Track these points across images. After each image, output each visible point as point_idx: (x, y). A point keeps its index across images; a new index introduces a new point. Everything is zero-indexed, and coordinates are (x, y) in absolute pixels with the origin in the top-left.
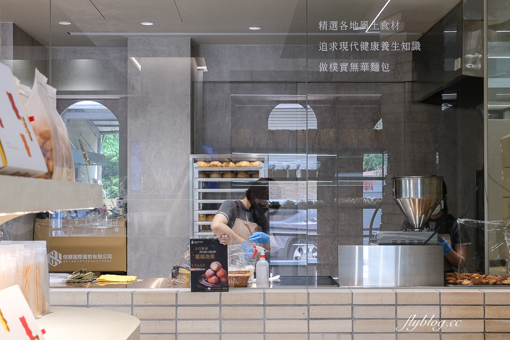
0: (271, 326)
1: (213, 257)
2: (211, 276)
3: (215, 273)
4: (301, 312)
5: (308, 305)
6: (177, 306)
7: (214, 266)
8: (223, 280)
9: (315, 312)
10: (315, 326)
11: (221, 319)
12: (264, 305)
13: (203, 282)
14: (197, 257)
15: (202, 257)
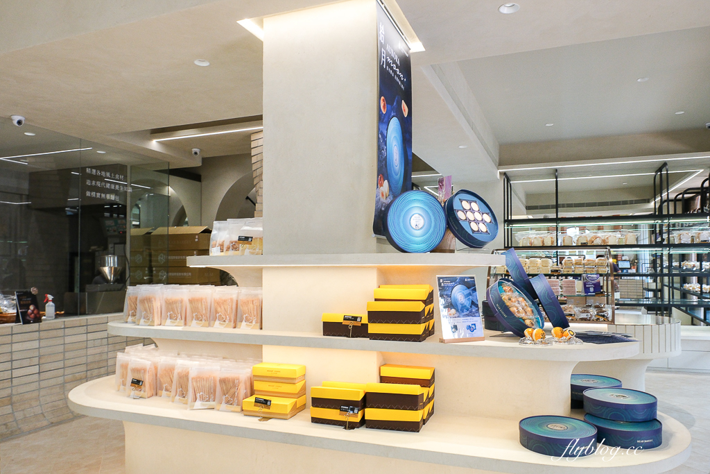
0: (68, 340)
1: (30, 302)
2: (31, 314)
3: (33, 311)
4: (83, 330)
5: (87, 325)
6: (12, 334)
7: (32, 307)
8: (38, 316)
9: (91, 328)
10: (91, 336)
11: (40, 339)
12: (64, 328)
13: (28, 318)
14: (22, 303)
15: (25, 303)
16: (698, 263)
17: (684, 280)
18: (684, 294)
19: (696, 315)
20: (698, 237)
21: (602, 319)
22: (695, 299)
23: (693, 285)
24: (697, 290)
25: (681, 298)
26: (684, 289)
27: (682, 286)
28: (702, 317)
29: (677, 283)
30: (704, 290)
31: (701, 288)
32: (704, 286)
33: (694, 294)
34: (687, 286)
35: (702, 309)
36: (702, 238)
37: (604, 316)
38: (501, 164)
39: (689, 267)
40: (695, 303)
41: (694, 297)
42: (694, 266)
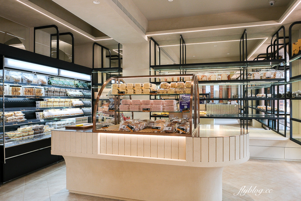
16: (265, 95)
17: (258, 104)
18: (258, 111)
19: (264, 123)
20: (265, 75)
21: (181, 132)
22: (263, 114)
23: (263, 107)
24: (264, 109)
25: (256, 113)
26: (258, 109)
27: (256, 107)
28: (267, 124)
29: (254, 106)
30: (268, 109)
31: (266, 108)
32: (268, 107)
33: (263, 111)
34: (259, 107)
35: (267, 120)
36: (267, 76)
37: (183, 129)
38: (148, 31)
39: (260, 96)
40: (263, 117)
41: (263, 113)
42: (263, 96)
